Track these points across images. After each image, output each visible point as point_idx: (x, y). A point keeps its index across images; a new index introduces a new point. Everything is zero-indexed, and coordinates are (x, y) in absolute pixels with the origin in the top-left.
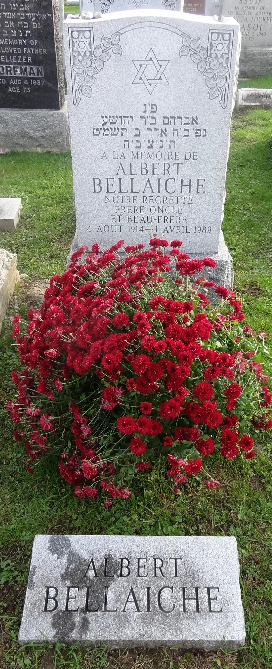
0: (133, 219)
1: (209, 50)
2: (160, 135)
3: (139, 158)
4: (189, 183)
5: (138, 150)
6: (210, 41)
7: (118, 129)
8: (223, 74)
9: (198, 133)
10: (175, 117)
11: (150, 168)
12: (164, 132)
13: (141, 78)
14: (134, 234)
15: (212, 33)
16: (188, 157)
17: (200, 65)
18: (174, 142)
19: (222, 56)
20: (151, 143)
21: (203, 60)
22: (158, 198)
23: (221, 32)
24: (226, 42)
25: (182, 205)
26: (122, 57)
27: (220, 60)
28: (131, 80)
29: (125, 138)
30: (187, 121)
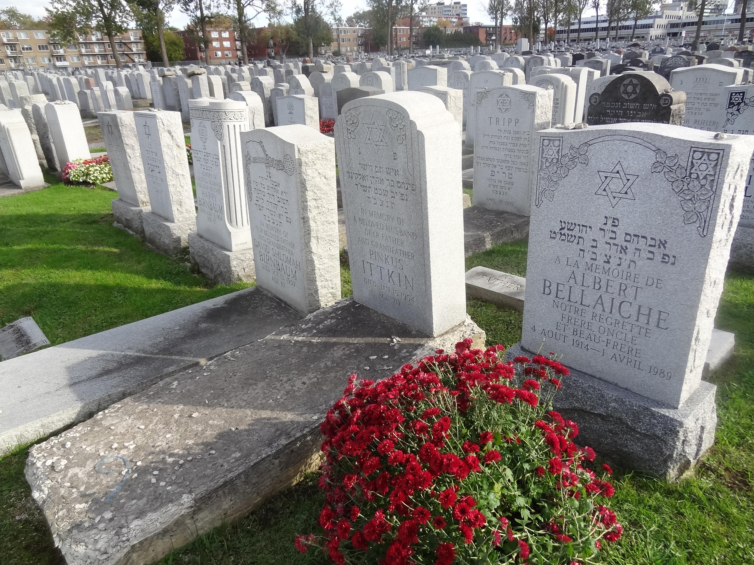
0: (579, 333)
1: (688, 169)
2: (619, 252)
3: (594, 270)
4: (648, 312)
5: (593, 262)
6: (690, 160)
9: (665, 259)
10: (639, 236)
11: (603, 283)
12: (624, 250)
14: (578, 350)
15: (695, 151)
16: (649, 283)
18: (634, 262)
21: (680, 179)
23: (707, 150)
25: (637, 335)
26: (588, 167)
28: (594, 190)
29: (580, 247)
30: (653, 243)
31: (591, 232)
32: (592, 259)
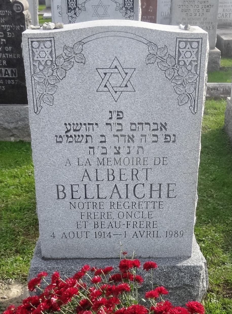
0: (100, 225)
1: (177, 57)
2: (127, 141)
3: (106, 163)
4: (159, 188)
5: (104, 156)
6: (177, 49)
7: (82, 136)
8: (193, 80)
9: (167, 139)
10: (142, 124)
11: (117, 174)
12: (131, 138)
13: (106, 86)
14: (101, 240)
15: (180, 41)
16: (157, 162)
17: (168, 72)
18: (142, 147)
19: (190, 63)
20: (118, 149)
21: (171, 67)
22: (126, 204)
23: (189, 40)
24: (194, 50)
25: (152, 210)
26: (85, 66)
27: (189, 68)
28: (95, 88)
29: (90, 144)
30: (155, 127)
31: (98, 129)
32: (102, 154)
